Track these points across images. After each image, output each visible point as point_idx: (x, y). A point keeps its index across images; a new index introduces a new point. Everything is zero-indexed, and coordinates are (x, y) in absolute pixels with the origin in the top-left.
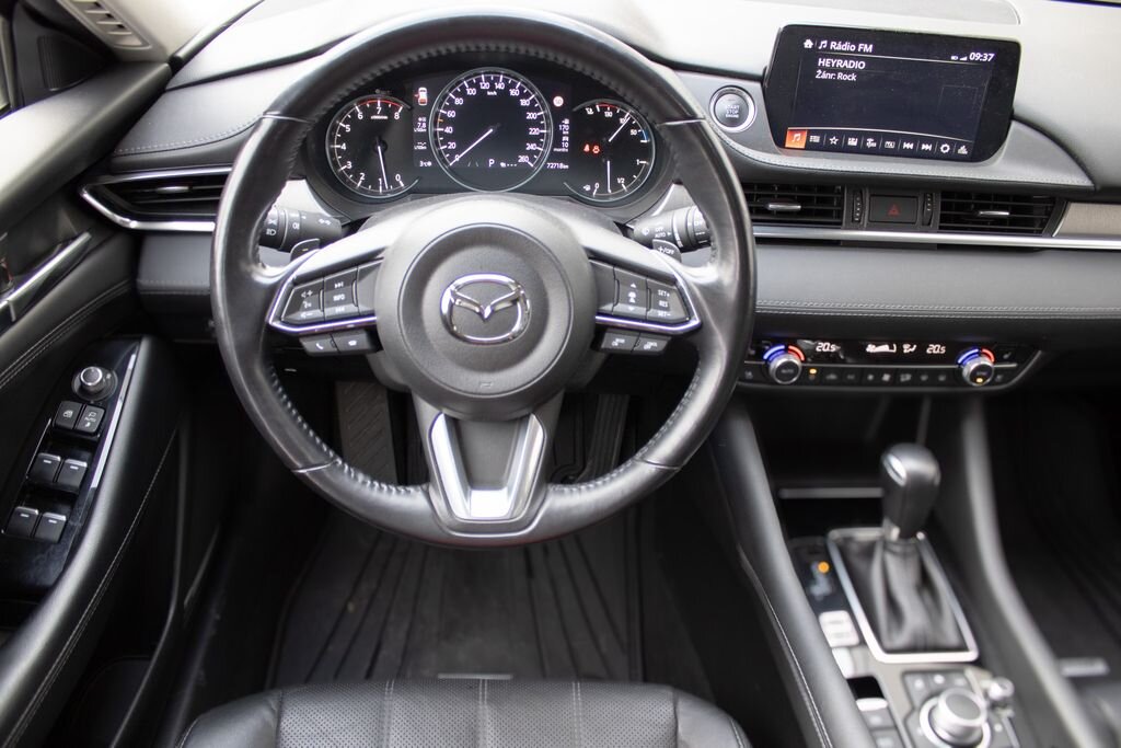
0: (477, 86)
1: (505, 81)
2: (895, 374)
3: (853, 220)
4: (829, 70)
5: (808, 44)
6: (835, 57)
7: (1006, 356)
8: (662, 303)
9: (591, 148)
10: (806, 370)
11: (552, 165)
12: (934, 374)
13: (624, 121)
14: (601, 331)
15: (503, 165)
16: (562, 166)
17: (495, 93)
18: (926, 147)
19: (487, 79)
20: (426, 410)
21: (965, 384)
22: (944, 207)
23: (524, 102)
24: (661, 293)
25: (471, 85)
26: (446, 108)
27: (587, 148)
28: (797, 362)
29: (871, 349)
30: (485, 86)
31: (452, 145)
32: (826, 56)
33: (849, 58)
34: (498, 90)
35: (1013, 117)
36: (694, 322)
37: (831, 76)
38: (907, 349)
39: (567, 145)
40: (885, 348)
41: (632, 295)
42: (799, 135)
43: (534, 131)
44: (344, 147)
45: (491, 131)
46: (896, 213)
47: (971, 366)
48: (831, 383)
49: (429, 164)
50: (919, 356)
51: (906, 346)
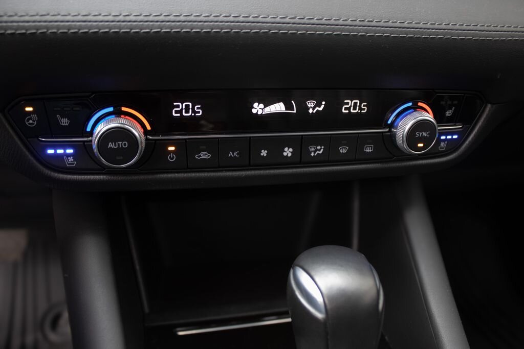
2: (301, 145)
7: (448, 115)
10: (154, 149)
12: (356, 142)
21: (401, 153)
28: (137, 132)
29: (258, 109)
47: (405, 125)
48: (204, 166)
50: (332, 118)
51: (310, 104)
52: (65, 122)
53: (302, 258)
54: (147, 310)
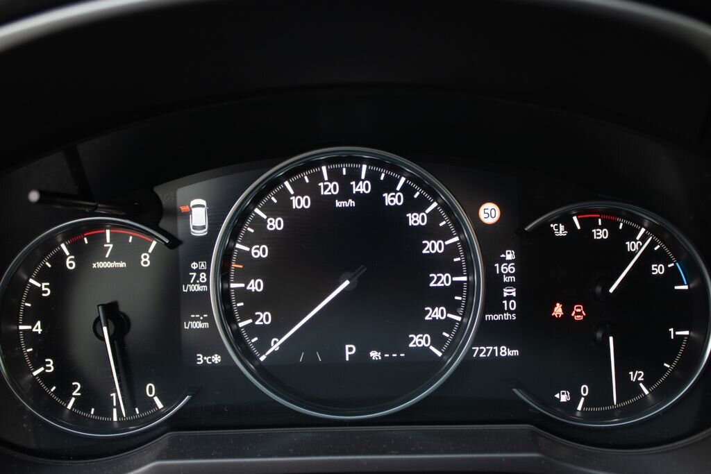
0: (312, 190)
1: (372, 176)
9: (567, 309)
11: (484, 352)
13: (635, 247)
15: (375, 355)
16: (505, 351)
17: (351, 203)
19: (334, 176)
23: (415, 219)
25: (300, 189)
26: (250, 241)
27: (558, 310)
30: (330, 188)
31: (264, 318)
34: (358, 197)
39: (513, 304)
43: (441, 280)
44: (38, 328)
45: (347, 283)
49: (217, 359)
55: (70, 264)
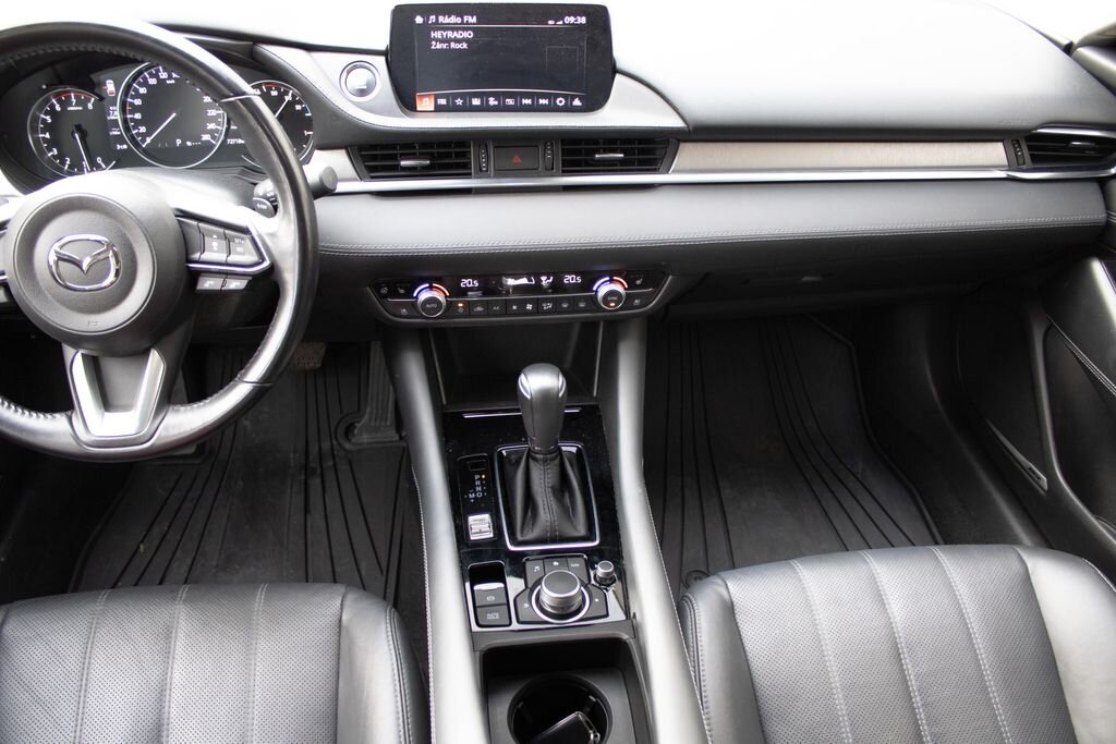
0: (156, 76)
2: (537, 303)
3: (481, 170)
4: (442, 41)
5: (419, 20)
6: (445, 29)
7: (638, 282)
8: (239, 249)
10: (450, 305)
11: (231, 141)
12: (574, 301)
13: (288, 98)
14: (195, 276)
15: (189, 144)
16: (240, 141)
17: (173, 82)
18: (543, 102)
19: (165, 70)
20: (69, 351)
21: (600, 309)
22: (564, 152)
24: (237, 240)
25: (152, 76)
26: (133, 97)
28: (441, 298)
30: (164, 75)
31: (143, 129)
32: (438, 29)
33: (457, 29)
35: (615, 71)
36: (266, 264)
37: (445, 46)
38: (545, 281)
40: (524, 281)
41: (215, 244)
42: (427, 99)
43: (212, 113)
44: (47, 136)
45: (174, 115)
46: (519, 161)
47: (604, 292)
48: (479, 315)
49: (125, 147)
50: (557, 286)
51: (543, 278)
52: (402, 291)
53: (526, 370)
54: (445, 402)
55: (58, 108)
